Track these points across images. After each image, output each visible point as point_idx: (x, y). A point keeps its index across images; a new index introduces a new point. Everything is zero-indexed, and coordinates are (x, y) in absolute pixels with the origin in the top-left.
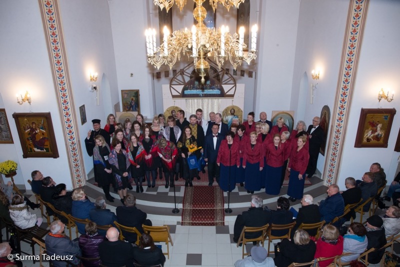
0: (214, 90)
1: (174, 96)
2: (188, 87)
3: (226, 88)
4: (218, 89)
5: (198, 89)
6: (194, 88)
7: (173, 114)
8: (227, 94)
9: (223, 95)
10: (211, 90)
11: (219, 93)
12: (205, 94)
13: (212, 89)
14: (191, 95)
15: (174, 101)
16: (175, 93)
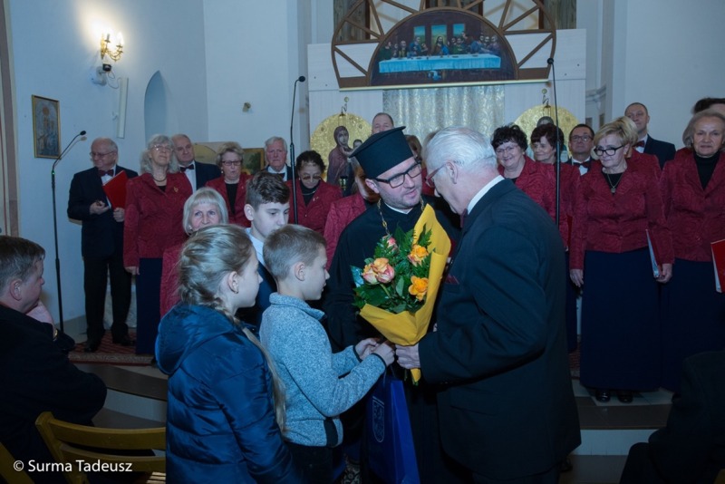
0: (480, 56)
1: (344, 83)
2: (392, 48)
3: (520, 46)
4: (493, 50)
5: (425, 54)
6: (409, 51)
7: (341, 139)
8: (523, 67)
9: (509, 70)
10: (469, 56)
11: (498, 66)
12: (449, 71)
13: (473, 52)
14: (399, 73)
15: (346, 99)
16: (348, 71)
